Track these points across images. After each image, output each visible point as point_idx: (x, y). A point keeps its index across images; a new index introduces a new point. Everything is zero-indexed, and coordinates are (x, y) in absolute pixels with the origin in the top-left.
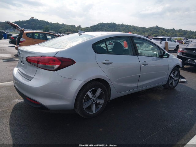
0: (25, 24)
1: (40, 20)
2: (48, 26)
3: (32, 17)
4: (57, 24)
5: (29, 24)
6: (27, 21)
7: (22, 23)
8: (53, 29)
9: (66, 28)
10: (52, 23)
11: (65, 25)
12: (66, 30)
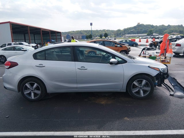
0: (132, 30)
1: (146, 25)
2: (152, 29)
3: (138, 23)
4: (163, 26)
5: (135, 29)
6: (135, 27)
7: (130, 29)
8: (157, 31)
9: (172, 29)
10: (157, 26)
11: (171, 26)
12: (171, 31)
